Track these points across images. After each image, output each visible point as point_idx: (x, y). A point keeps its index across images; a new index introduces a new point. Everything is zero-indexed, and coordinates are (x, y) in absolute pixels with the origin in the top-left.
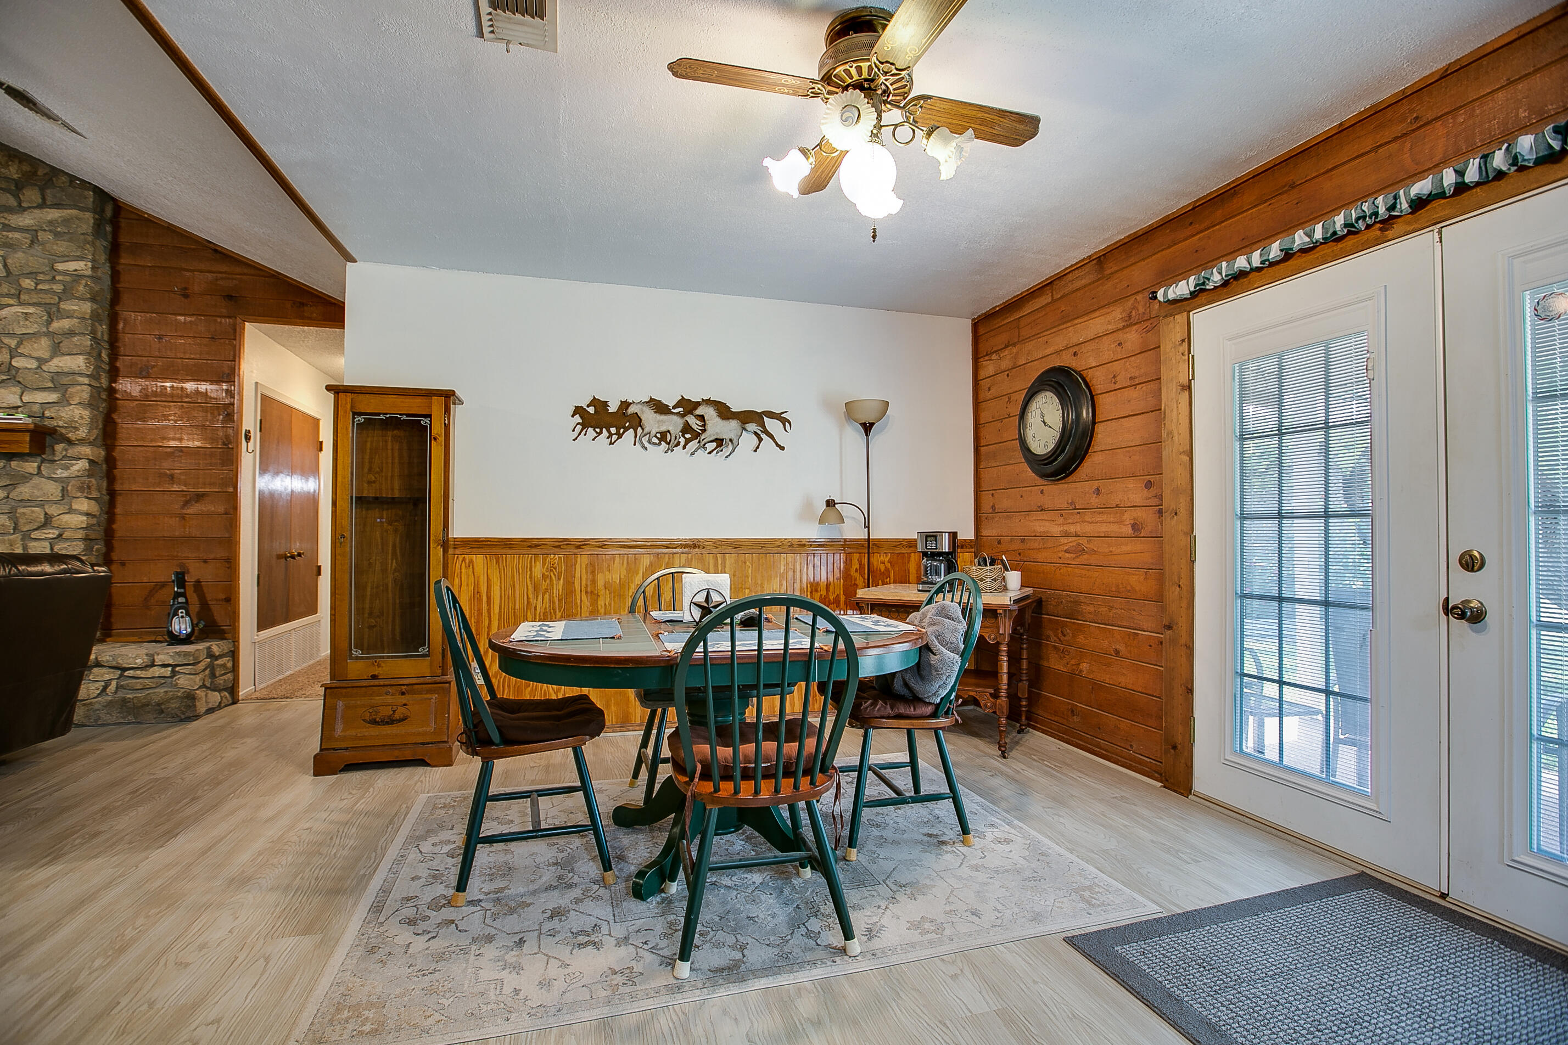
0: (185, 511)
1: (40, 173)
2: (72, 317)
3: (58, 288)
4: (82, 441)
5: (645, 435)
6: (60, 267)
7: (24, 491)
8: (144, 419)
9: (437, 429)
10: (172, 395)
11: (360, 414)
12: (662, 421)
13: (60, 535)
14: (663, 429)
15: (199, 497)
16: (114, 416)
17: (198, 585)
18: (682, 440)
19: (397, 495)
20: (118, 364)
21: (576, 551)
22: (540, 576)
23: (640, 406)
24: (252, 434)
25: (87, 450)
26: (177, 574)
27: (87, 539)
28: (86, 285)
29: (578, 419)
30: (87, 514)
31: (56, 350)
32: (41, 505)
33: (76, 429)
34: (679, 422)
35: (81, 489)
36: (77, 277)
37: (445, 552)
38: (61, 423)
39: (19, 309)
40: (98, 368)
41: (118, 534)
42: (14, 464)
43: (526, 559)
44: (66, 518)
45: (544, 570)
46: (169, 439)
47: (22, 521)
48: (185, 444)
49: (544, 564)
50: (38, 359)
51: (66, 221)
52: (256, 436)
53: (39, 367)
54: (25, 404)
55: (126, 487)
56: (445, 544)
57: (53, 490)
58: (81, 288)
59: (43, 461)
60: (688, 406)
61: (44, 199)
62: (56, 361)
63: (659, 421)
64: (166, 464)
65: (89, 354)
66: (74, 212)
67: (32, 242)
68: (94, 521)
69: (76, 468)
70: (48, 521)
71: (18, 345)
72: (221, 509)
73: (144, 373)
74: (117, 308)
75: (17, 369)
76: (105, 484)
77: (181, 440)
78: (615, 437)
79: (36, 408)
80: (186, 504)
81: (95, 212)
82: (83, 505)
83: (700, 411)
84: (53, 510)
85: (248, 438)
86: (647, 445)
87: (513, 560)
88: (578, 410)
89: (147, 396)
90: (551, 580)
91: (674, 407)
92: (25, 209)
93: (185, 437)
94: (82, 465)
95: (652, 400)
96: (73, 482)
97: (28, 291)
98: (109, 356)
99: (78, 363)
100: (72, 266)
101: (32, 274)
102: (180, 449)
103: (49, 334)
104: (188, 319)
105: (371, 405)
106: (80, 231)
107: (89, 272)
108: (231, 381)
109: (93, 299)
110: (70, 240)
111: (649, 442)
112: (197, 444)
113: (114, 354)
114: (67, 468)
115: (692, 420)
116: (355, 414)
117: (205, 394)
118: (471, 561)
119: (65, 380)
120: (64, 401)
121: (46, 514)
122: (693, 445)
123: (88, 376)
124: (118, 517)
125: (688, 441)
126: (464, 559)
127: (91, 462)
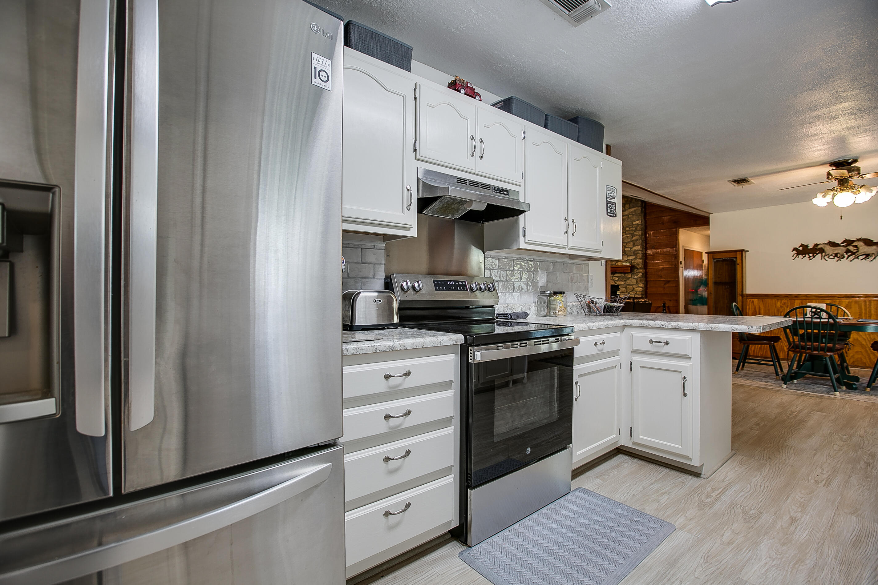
0: (665, 286)
1: (629, 200)
2: (637, 236)
3: (634, 229)
4: (640, 268)
5: (827, 255)
6: (634, 223)
7: (628, 282)
8: (654, 261)
9: (739, 261)
10: (660, 253)
11: (715, 259)
12: (835, 250)
13: (636, 293)
14: (836, 252)
15: (668, 282)
16: (647, 260)
17: (668, 307)
18: (846, 256)
19: (727, 281)
20: (647, 246)
21: (795, 298)
22: (779, 306)
23: (823, 245)
24: (682, 262)
25: (641, 270)
26: (663, 304)
27: (642, 294)
28: (640, 227)
29: (795, 252)
30: (642, 287)
31: (634, 245)
32: (632, 285)
33: (639, 265)
34: (844, 249)
35: (640, 281)
36: (638, 225)
37: (742, 298)
38: (636, 264)
39: (626, 236)
40: (643, 248)
41: (648, 293)
42: (626, 275)
43: (774, 301)
44: (637, 288)
45: (781, 305)
46: (660, 266)
47: (628, 289)
48: (664, 267)
49: (781, 303)
50: (630, 248)
51: (635, 211)
52: (683, 262)
53: (631, 250)
54: (628, 260)
55: (650, 280)
56: (742, 295)
57: (634, 281)
58: (639, 228)
59: (632, 274)
60: (849, 242)
61: (630, 206)
62: (634, 248)
63: (833, 250)
64: (660, 273)
65: (641, 245)
66: (636, 208)
67: (628, 218)
68: (643, 289)
69: (639, 275)
70: (633, 290)
71: (626, 245)
72: (674, 285)
73: (653, 248)
74: (647, 231)
75: (626, 251)
76: (645, 279)
77: (663, 266)
78: (811, 258)
79: (630, 260)
80: (665, 284)
81: (641, 207)
82: (641, 285)
83: (854, 244)
84: (634, 287)
85: (681, 264)
86: (827, 259)
87: (769, 301)
88: (795, 249)
89: (654, 254)
90: (784, 308)
91: (842, 243)
92: (626, 210)
93: (664, 265)
94: (640, 274)
95: (830, 242)
96: (639, 279)
97: (628, 231)
98: (645, 244)
99: (638, 248)
100: (637, 222)
101: (628, 227)
102: (663, 268)
103: (632, 241)
104: (664, 231)
105: (718, 256)
106: (638, 213)
107: (640, 223)
108: (676, 247)
109: (641, 230)
110: (636, 216)
111: (828, 257)
112: (667, 266)
113: (646, 244)
114: (637, 275)
115: (850, 248)
116: (714, 259)
117: (669, 252)
118: (753, 301)
119: (636, 253)
120: (636, 258)
121: (633, 288)
122: (852, 257)
123: (641, 251)
124: (648, 288)
125: (849, 256)
126: (750, 301)
127: (642, 273)
